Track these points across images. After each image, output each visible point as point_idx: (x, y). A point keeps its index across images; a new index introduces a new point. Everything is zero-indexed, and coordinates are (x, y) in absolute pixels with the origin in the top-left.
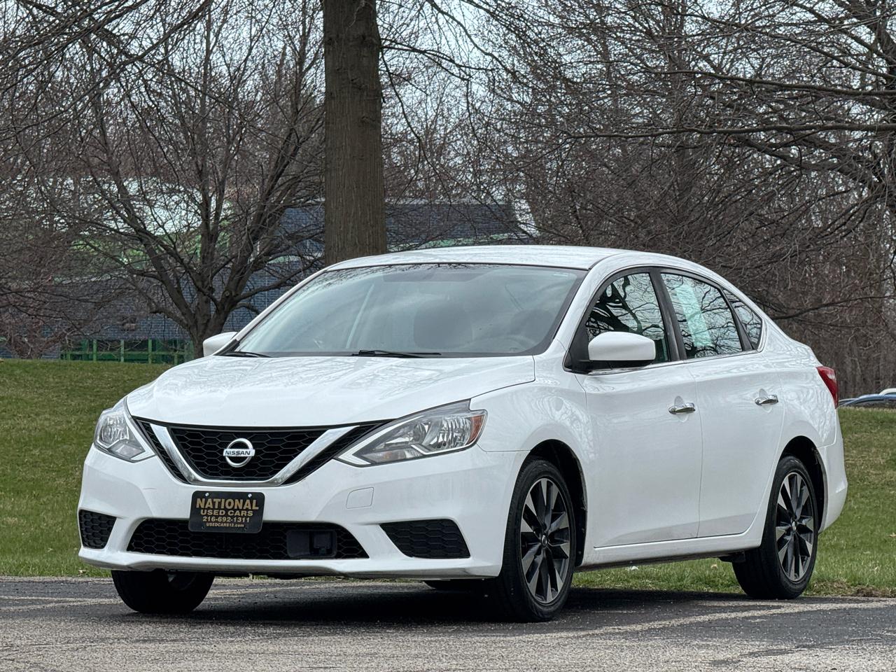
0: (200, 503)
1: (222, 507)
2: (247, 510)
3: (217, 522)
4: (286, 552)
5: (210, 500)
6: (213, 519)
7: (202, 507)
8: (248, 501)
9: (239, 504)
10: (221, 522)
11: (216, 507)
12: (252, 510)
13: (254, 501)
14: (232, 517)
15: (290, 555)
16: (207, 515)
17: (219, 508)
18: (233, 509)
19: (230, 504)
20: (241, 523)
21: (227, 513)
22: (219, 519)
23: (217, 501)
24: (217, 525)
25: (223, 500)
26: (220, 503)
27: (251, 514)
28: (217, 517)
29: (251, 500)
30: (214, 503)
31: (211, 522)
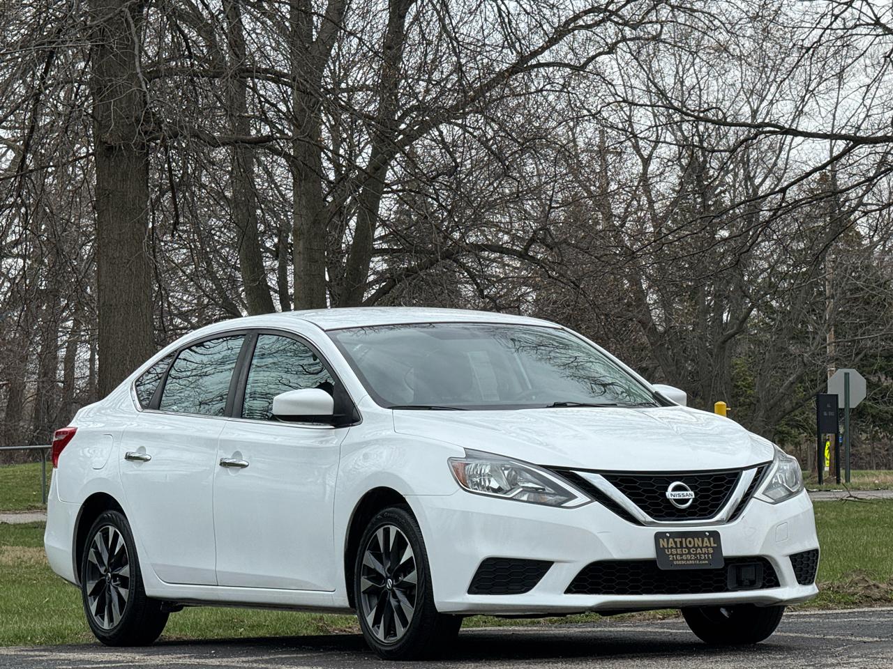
0: (663, 543)
1: (684, 546)
2: (707, 547)
3: (681, 560)
4: (726, 585)
5: (671, 540)
6: (679, 557)
7: (666, 546)
8: (706, 539)
9: (698, 542)
10: (687, 560)
11: (679, 546)
12: (711, 547)
13: (712, 539)
14: (695, 555)
15: (729, 588)
16: (671, 554)
17: (682, 547)
18: (694, 547)
19: (690, 542)
20: (705, 560)
21: (689, 551)
22: (684, 557)
23: (678, 540)
24: (683, 562)
25: (684, 540)
26: (681, 542)
27: (711, 551)
28: (681, 555)
29: (709, 537)
30: (676, 543)
31: (677, 560)
